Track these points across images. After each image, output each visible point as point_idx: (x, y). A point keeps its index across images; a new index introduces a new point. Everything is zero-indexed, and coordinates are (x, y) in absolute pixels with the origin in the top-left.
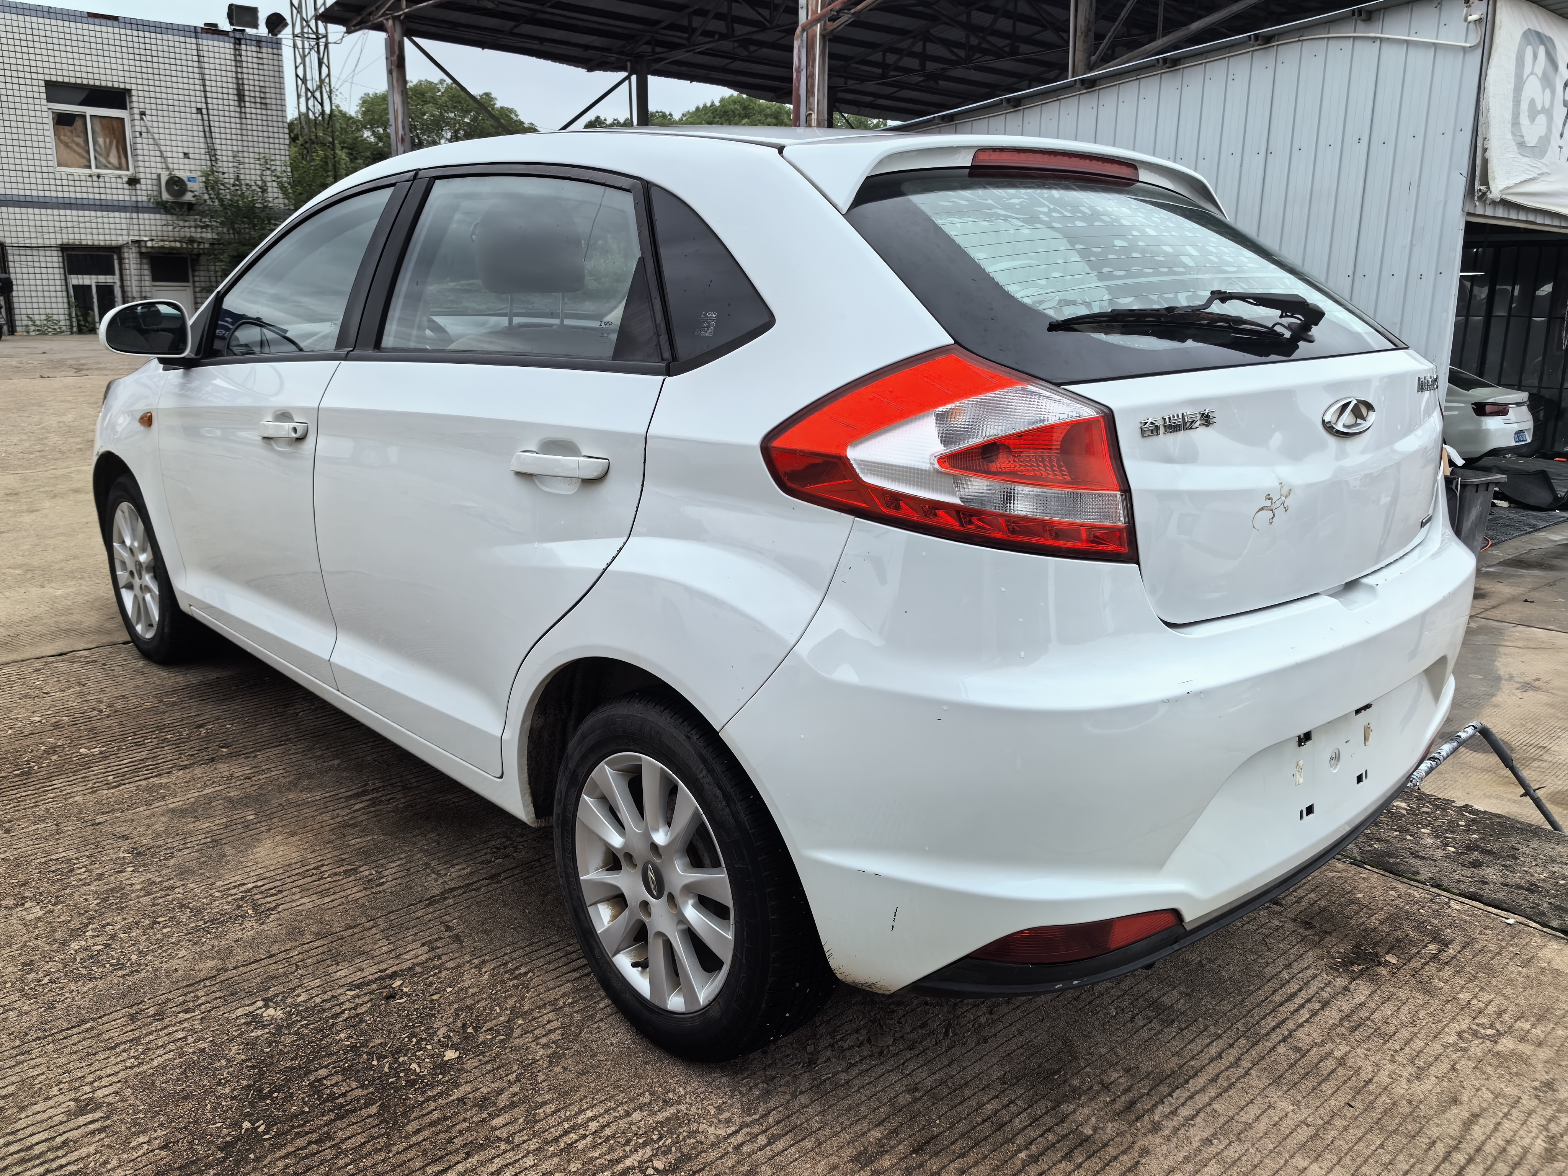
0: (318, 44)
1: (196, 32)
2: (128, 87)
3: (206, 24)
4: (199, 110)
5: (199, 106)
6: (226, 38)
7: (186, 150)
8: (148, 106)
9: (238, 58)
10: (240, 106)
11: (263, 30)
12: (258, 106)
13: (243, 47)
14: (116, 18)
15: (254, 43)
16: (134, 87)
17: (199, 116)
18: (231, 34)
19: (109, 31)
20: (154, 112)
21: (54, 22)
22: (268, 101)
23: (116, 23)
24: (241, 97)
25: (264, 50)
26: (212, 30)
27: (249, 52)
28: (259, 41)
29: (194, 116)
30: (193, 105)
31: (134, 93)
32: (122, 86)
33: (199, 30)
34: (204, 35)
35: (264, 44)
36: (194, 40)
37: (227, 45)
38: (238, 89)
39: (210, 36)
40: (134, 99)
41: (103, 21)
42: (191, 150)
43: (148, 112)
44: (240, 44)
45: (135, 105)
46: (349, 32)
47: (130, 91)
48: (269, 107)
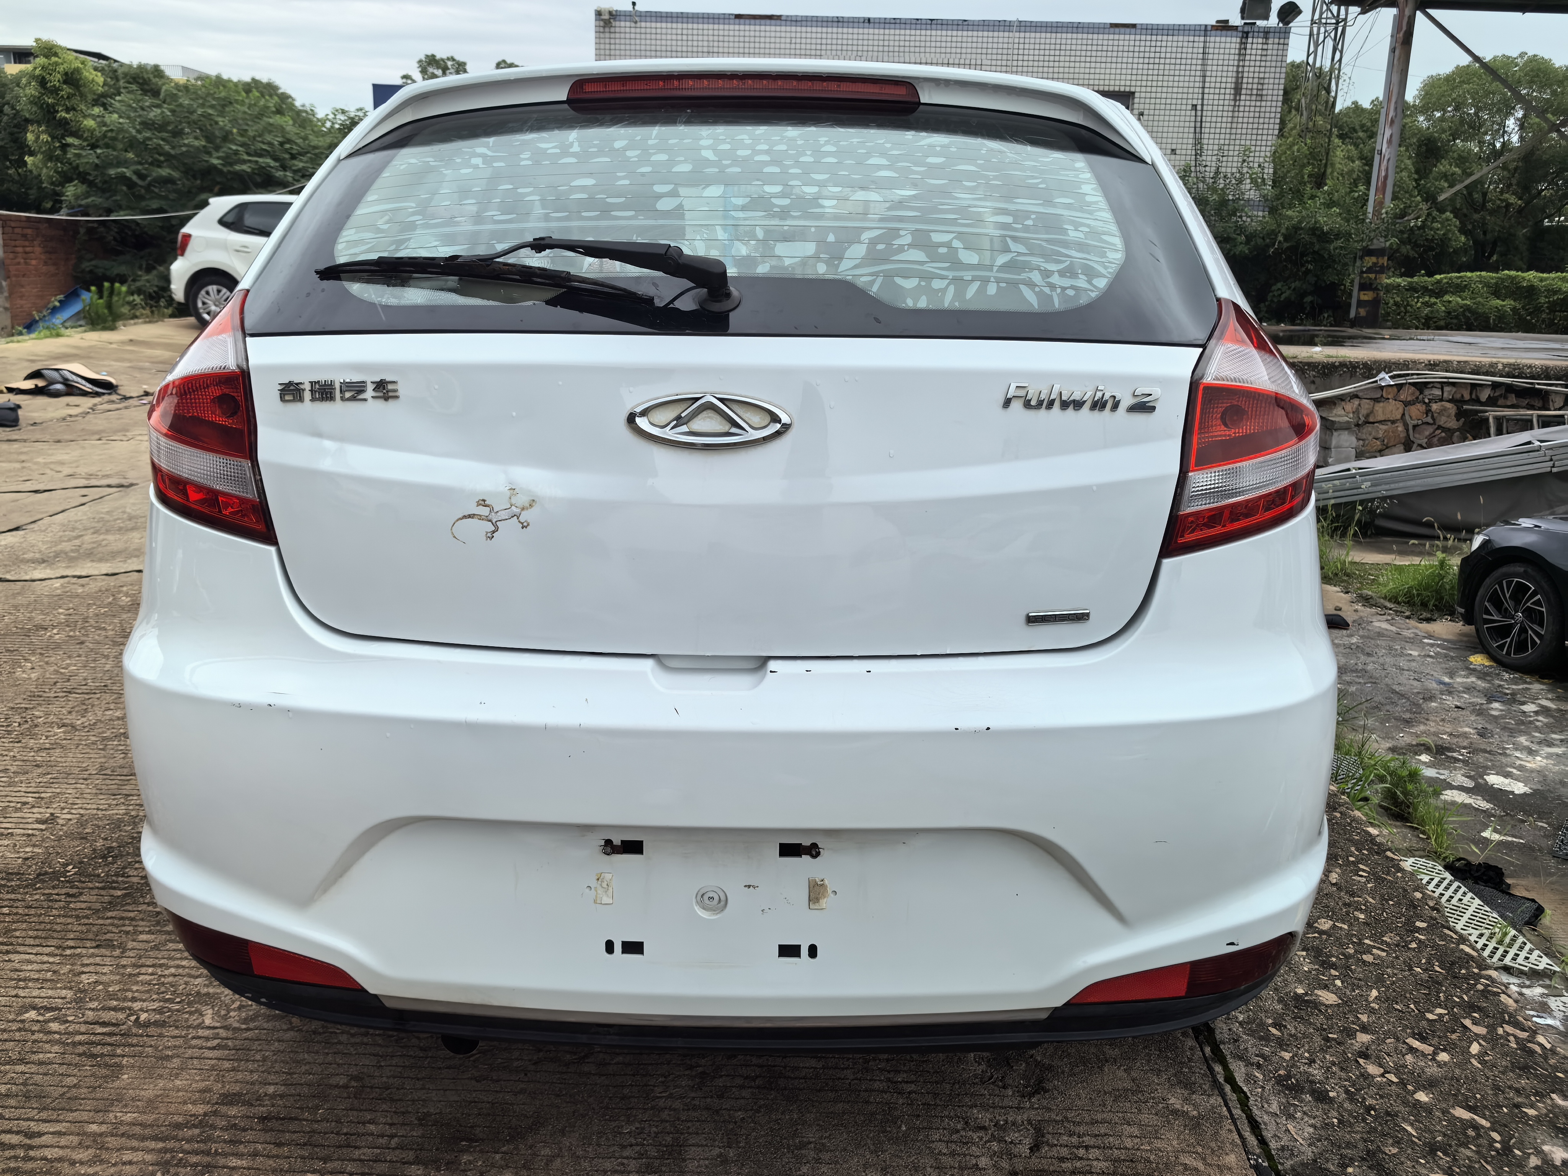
0: (1336, 29)
1: (1206, 30)
2: (1133, 89)
3: (1218, 22)
4: (1194, 107)
5: (1195, 102)
6: (1235, 33)
7: (1174, 147)
8: (1147, 106)
9: (1243, 51)
10: (1235, 100)
11: (1273, 20)
12: (1254, 98)
13: (1250, 40)
14: (1134, 26)
15: (1261, 35)
16: (1138, 89)
17: (1193, 113)
18: (1240, 29)
19: (1125, 39)
20: (1152, 112)
21: (1080, 36)
22: (1265, 92)
23: (1133, 30)
24: (1238, 90)
25: (1271, 41)
26: (1223, 26)
27: (1255, 44)
28: (1266, 33)
29: (1188, 113)
30: (1190, 102)
31: (1137, 95)
32: (1127, 89)
33: (1209, 28)
34: (1213, 33)
35: (1271, 35)
36: (1202, 39)
37: (1234, 40)
38: (1236, 83)
39: (1219, 32)
40: (1136, 100)
41: (1122, 30)
42: (1179, 146)
43: (1146, 112)
44: (1247, 37)
45: (1136, 106)
46: (1363, 12)
47: (1133, 93)
48: (1264, 98)
